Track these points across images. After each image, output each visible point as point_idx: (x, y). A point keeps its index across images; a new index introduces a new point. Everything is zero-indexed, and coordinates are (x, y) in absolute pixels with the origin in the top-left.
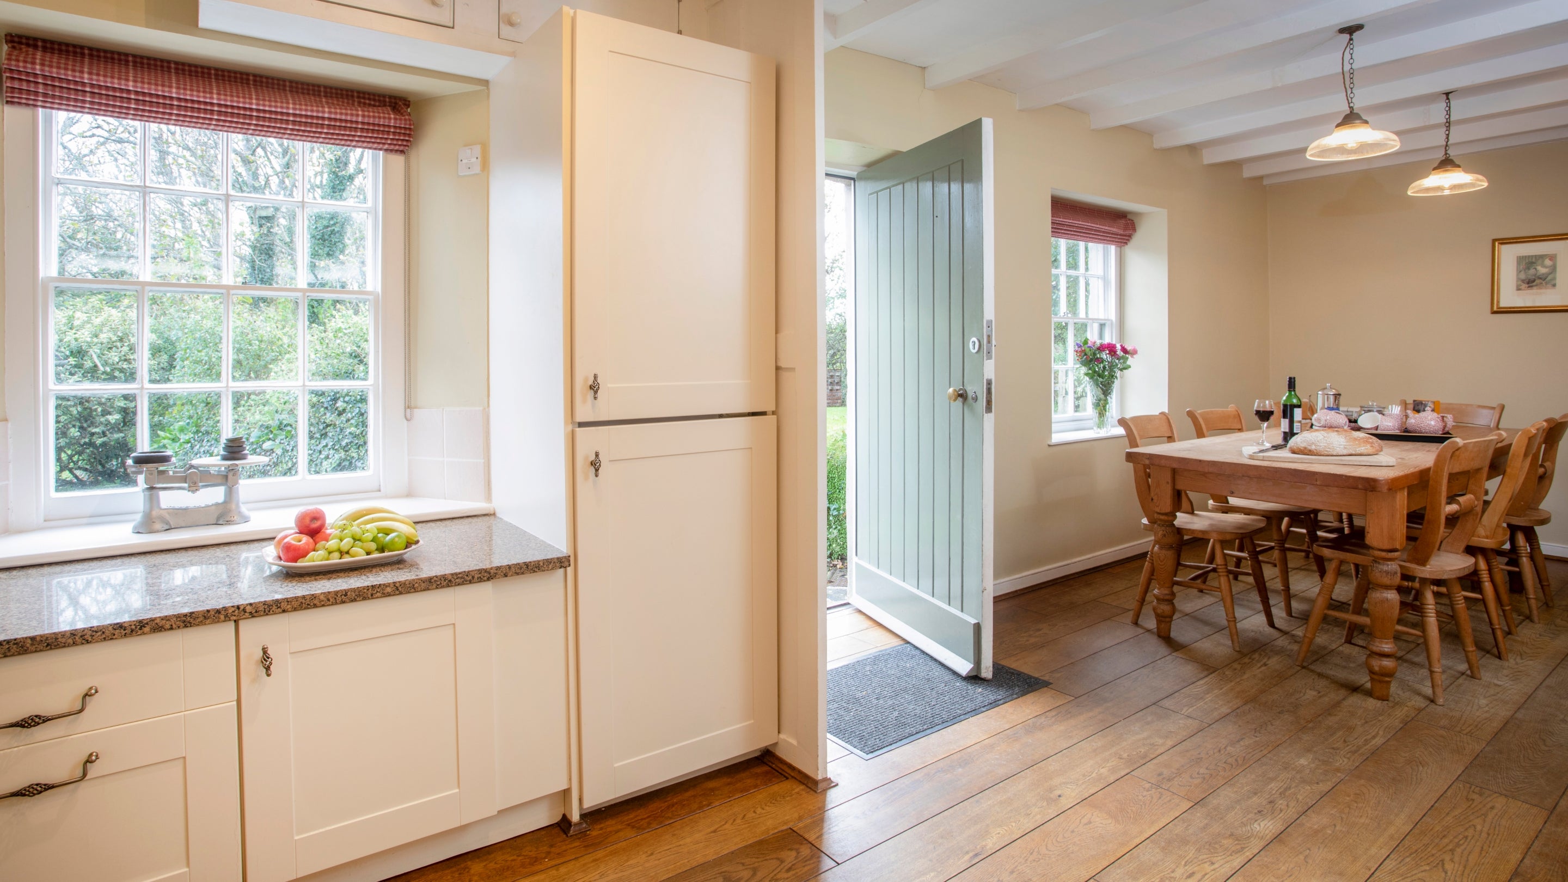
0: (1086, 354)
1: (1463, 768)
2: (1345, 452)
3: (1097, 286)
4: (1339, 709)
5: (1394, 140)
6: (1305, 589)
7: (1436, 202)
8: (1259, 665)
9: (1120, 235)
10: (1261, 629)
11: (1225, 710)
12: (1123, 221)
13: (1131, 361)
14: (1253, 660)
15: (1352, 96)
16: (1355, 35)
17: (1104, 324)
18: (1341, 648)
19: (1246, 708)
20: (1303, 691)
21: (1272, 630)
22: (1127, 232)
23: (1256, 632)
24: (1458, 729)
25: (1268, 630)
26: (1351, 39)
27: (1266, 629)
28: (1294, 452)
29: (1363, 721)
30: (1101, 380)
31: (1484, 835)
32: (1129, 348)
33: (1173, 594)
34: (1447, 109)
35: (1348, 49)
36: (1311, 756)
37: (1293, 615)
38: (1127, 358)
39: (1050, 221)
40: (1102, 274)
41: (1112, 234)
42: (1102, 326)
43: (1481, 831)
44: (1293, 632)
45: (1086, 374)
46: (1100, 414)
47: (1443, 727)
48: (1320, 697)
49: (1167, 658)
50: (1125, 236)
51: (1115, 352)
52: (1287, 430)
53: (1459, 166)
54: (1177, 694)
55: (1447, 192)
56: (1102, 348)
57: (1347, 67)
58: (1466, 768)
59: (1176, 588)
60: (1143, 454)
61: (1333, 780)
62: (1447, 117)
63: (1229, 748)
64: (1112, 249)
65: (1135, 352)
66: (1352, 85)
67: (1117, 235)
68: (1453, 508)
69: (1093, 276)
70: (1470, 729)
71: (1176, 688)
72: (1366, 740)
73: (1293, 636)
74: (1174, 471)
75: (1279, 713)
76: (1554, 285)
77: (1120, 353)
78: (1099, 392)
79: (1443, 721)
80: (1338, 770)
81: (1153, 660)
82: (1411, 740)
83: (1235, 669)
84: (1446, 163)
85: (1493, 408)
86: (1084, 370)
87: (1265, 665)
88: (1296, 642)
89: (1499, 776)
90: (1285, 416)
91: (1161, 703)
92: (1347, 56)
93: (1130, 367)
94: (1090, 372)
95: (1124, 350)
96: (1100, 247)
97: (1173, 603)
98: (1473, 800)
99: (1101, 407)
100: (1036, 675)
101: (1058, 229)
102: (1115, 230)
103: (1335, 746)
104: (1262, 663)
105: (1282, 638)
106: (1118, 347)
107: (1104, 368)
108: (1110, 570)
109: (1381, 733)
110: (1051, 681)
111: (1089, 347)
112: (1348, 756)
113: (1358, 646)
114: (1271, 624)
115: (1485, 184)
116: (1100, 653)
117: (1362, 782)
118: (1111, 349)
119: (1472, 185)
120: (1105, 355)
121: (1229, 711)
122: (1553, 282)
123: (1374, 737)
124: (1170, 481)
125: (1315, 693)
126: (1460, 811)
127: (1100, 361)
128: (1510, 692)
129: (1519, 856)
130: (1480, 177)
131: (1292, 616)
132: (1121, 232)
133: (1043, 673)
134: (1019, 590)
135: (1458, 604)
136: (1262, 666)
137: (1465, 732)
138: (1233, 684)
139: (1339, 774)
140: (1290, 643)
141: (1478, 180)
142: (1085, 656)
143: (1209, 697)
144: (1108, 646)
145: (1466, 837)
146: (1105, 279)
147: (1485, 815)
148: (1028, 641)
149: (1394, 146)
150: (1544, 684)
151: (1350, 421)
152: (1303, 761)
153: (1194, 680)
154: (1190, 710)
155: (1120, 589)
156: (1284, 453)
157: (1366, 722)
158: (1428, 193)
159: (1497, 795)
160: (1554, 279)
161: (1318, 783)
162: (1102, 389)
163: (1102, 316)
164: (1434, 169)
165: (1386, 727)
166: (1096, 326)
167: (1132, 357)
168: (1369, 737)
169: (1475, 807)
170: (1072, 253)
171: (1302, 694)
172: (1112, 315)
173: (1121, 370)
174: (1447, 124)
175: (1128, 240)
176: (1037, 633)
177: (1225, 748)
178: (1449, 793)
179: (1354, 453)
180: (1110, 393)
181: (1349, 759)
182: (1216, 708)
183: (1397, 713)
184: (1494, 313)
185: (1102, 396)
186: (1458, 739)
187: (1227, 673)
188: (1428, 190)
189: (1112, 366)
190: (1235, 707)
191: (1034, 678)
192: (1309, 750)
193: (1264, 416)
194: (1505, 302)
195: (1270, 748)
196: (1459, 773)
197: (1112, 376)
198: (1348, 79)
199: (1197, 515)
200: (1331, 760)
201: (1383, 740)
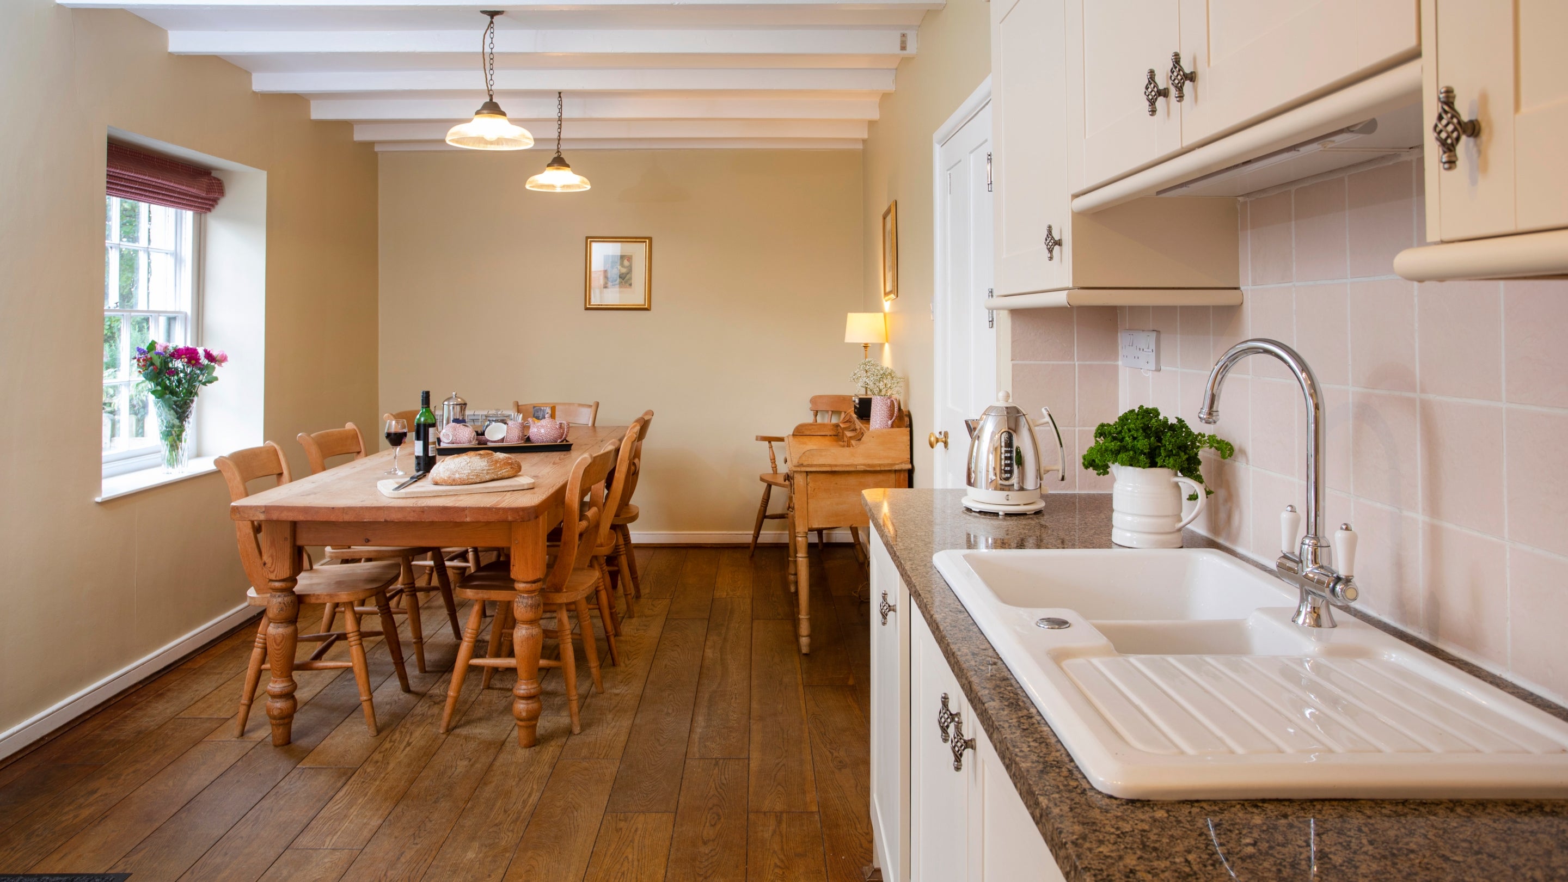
0: (152, 364)
1: (607, 798)
2: (488, 477)
3: (162, 265)
4: (492, 773)
5: (529, 138)
6: (433, 632)
7: (548, 198)
8: (402, 747)
9: (202, 198)
10: (396, 698)
11: (375, 822)
12: (205, 180)
13: (218, 371)
14: (394, 742)
15: (491, 82)
16: (496, 18)
17: (175, 318)
18: (480, 697)
19: (399, 809)
20: (454, 764)
21: (407, 695)
22: (212, 196)
23: (391, 704)
24: (596, 755)
25: (404, 696)
26: (492, 22)
27: (401, 697)
28: (436, 484)
29: (517, 779)
30: (175, 398)
31: (636, 863)
32: (215, 353)
33: (294, 686)
34: (559, 107)
35: (489, 32)
36: (476, 845)
37: (427, 669)
38: (214, 368)
39: (105, 173)
40: (173, 249)
41: (191, 196)
42: (171, 320)
43: (633, 861)
44: (431, 692)
45: (154, 392)
46: (172, 446)
47: (585, 758)
48: (472, 765)
49: (292, 775)
50: (209, 200)
51: (197, 360)
52: (421, 454)
53: (568, 166)
54: (313, 822)
55: (558, 190)
56: (178, 354)
57: (487, 50)
58: (610, 796)
59: (296, 675)
60: (251, 508)
61: (503, 865)
62: (559, 114)
63: (389, 874)
64: (188, 216)
65: (223, 359)
66: (491, 72)
67: (198, 197)
68: (584, 524)
69: (158, 251)
70: (604, 751)
71: (312, 813)
72: (524, 802)
73: (431, 696)
74: (294, 525)
75: (435, 802)
76: (631, 285)
77: (204, 361)
78: (172, 417)
79: (583, 751)
80: (506, 850)
81: (274, 784)
82: (562, 784)
83: (377, 762)
84: (559, 161)
85: (590, 406)
86: (150, 385)
87: (409, 744)
88: (435, 703)
89: (635, 793)
90: (418, 438)
91: (295, 845)
92: (488, 40)
93: (216, 379)
94: (159, 388)
95: (209, 356)
96: (171, 211)
97: (293, 697)
98: (621, 829)
99: (174, 436)
100: (101, 870)
101: (115, 185)
102: (194, 191)
103: (497, 821)
104: (405, 743)
105: (420, 704)
106: (201, 351)
107: (179, 381)
108: (190, 665)
109: (535, 787)
110: (128, 871)
111: (158, 354)
112: (511, 828)
113: (496, 689)
114: (406, 689)
115: (588, 187)
116: (198, 798)
117: (530, 854)
118: (190, 355)
119: (578, 186)
120: (178, 364)
121: (380, 822)
122: (629, 282)
123: (530, 795)
124: (289, 537)
125: (465, 763)
126: (613, 846)
127: (174, 372)
128: (626, 698)
129: (663, 872)
130: (586, 180)
131: (426, 672)
132: (204, 195)
133: (112, 863)
134: (48, 735)
135: (585, 621)
136: (405, 747)
137: (601, 757)
138: (377, 783)
139: (507, 855)
140: (429, 706)
141: (583, 182)
142: (174, 811)
143: (354, 811)
144: (207, 783)
145: (623, 874)
146: (177, 257)
147: (632, 841)
148: (76, 817)
149: (527, 144)
150: (648, 682)
151: (478, 434)
152: (471, 855)
153: (332, 793)
154: (335, 837)
155: (209, 690)
156: (425, 486)
157: (520, 780)
158: (542, 188)
159: (637, 814)
160: (631, 279)
161: (489, 876)
162: (176, 412)
163: (171, 308)
164: (549, 165)
165: (538, 778)
166: (163, 321)
167: (220, 365)
168: (526, 796)
169: (624, 835)
170: (129, 219)
171: (454, 769)
172: (185, 305)
173: (204, 384)
174: (559, 123)
175: (213, 206)
176: (92, 799)
177: (385, 875)
178: (602, 831)
179: (496, 477)
180: (187, 417)
181: (512, 831)
182: (365, 824)
183: (544, 757)
184: (587, 309)
185: (177, 422)
186: (598, 766)
187: (368, 770)
188: (542, 186)
189: (192, 379)
190: (387, 813)
191: (99, 876)
192: (473, 838)
193: (396, 439)
194: (595, 301)
195: (434, 853)
196: (605, 805)
197: (191, 393)
198: (488, 61)
199: (317, 571)
200: (497, 840)
201: (538, 794)
